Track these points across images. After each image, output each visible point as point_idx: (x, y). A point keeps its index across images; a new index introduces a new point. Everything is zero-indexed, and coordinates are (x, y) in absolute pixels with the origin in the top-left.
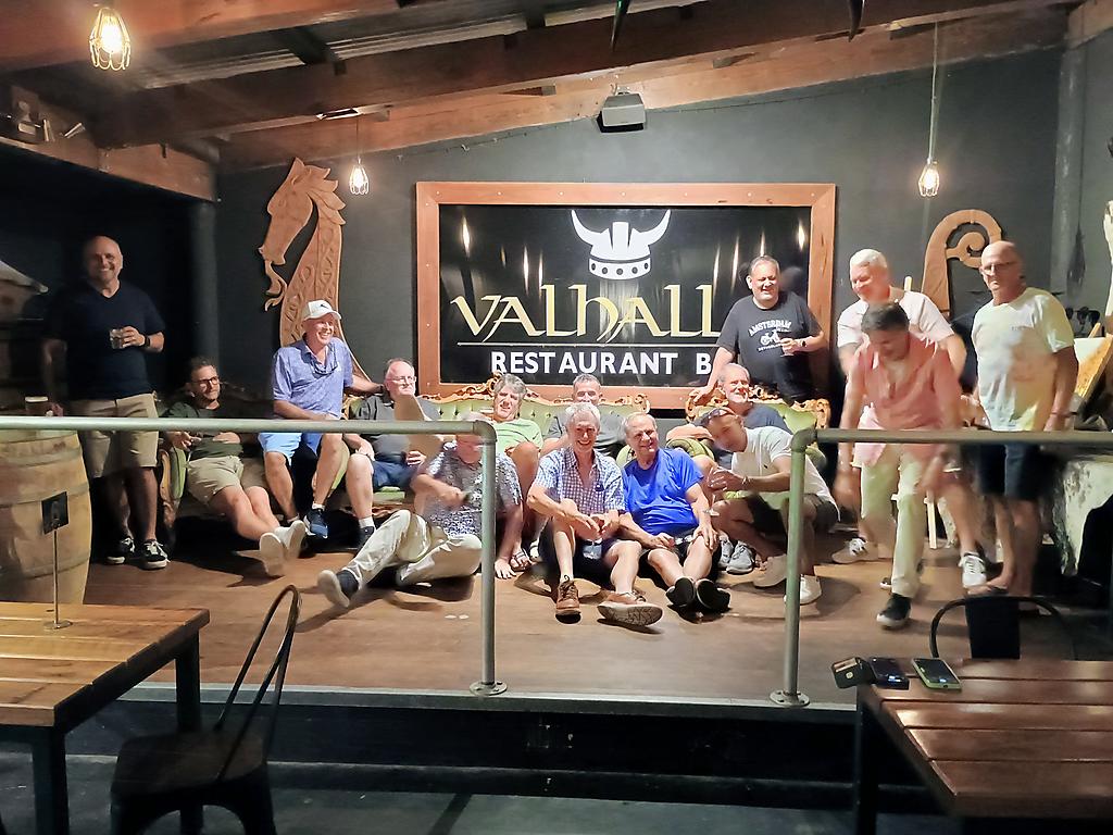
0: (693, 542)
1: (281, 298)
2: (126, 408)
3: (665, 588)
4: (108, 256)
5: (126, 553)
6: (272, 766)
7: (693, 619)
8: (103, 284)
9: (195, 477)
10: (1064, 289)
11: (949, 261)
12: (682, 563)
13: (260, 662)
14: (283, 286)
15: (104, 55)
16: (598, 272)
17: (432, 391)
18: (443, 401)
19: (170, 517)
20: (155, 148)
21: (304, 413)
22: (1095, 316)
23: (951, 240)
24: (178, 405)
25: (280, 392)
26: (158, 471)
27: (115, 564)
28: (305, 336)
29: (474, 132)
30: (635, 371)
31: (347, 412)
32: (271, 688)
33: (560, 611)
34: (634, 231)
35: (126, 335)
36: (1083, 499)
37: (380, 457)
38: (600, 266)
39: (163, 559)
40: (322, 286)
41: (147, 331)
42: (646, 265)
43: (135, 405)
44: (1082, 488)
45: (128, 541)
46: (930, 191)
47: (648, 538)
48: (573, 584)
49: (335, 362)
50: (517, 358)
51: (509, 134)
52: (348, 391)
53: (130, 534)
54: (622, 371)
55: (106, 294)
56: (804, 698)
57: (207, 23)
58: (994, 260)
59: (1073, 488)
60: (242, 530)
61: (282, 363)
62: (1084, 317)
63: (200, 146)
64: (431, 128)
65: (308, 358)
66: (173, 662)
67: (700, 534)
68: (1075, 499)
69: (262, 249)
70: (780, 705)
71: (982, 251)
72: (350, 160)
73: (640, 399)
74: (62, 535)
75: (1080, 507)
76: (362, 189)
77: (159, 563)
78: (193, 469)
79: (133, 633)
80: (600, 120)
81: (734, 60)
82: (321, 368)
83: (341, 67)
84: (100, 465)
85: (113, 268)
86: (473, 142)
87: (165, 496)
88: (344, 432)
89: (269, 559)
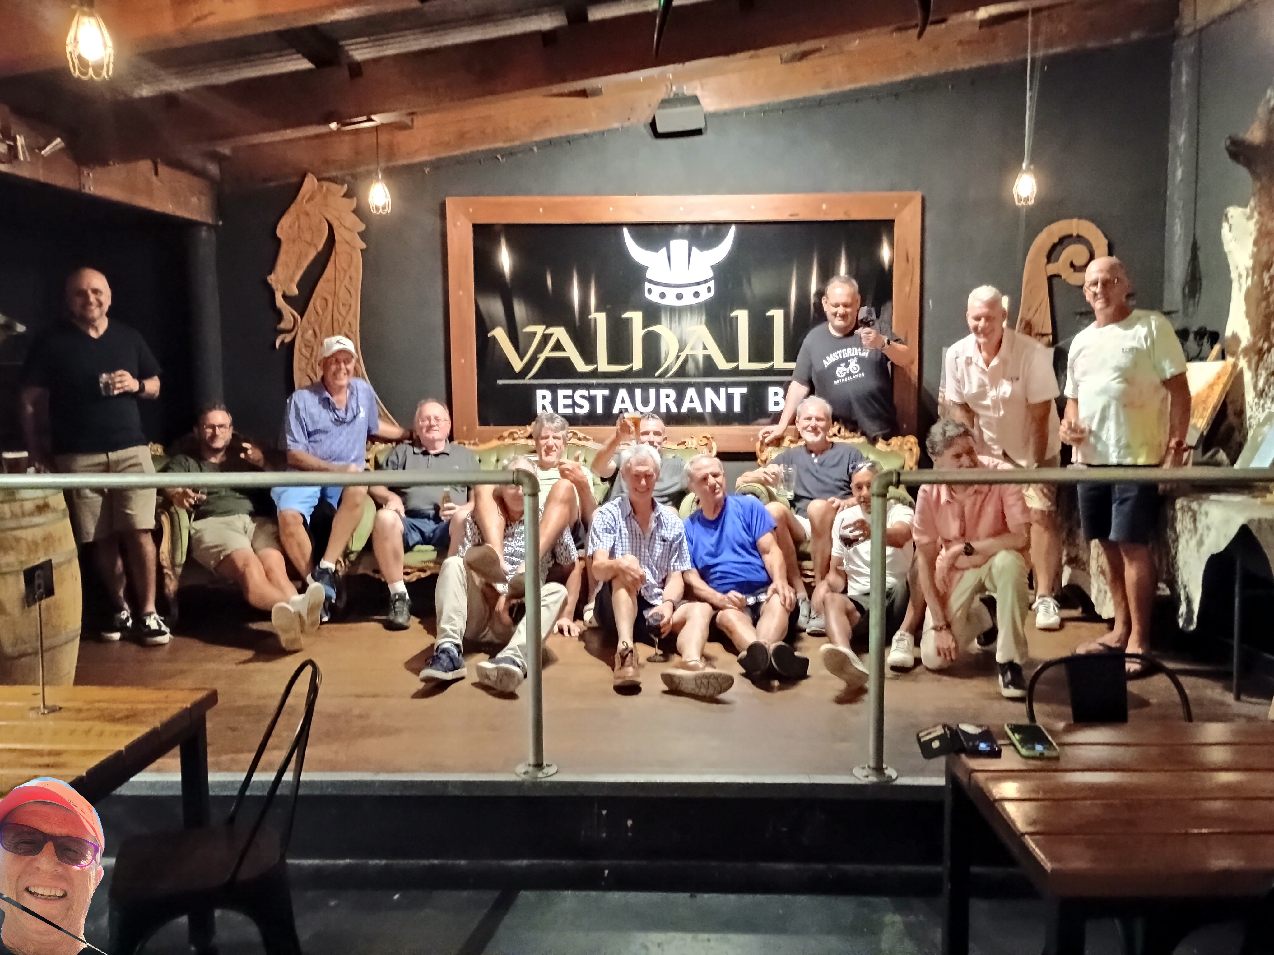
0: (768, 600)
1: (293, 334)
2: (118, 462)
3: (736, 653)
4: (96, 291)
5: (121, 627)
6: (292, 864)
7: (768, 688)
8: (90, 322)
9: (200, 541)
10: (1180, 307)
11: (1051, 279)
12: (755, 624)
13: (276, 748)
14: (295, 320)
15: (84, 63)
16: (654, 297)
17: (469, 436)
18: (482, 447)
19: (172, 586)
20: (145, 166)
21: (323, 464)
22: (1215, 337)
23: (1052, 254)
24: (181, 458)
25: (295, 441)
26: (157, 534)
27: (110, 641)
28: (323, 378)
29: (510, 140)
30: (699, 409)
31: (372, 462)
32: (288, 776)
33: (619, 682)
34: (695, 250)
35: (118, 379)
36: (1201, 543)
37: (411, 513)
38: (657, 290)
39: (164, 633)
40: (341, 319)
41: (141, 376)
42: (709, 289)
43: (131, 458)
44: (1200, 531)
45: (125, 615)
46: (1027, 199)
47: (717, 597)
48: (631, 651)
49: (358, 406)
50: (565, 397)
51: (550, 143)
52: (372, 438)
53: (126, 606)
54: (684, 410)
55: (93, 334)
56: (891, 772)
57: (202, 23)
58: (1100, 276)
59: (1190, 531)
60: (253, 598)
61: (297, 409)
62: (1202, 338)
63: (197, 162)
64: (462, 136)
65: (326, 403)
66: (177, 750)
67: (775, 591)
68: (1193, 542)
69: (272, 279)
70: (864, 781)
71: (1086, 265)
72: (369, 176)
73: (705, 441)
74: (48, 608)
75: (1198, 551)
76: (384, 208)
77: (160, 639)
78: (197, 531)
79: (130, 717)
80: (653, 125)
81: (804, 55)
82: (341, 414)
83: (356, 69)
84: (90, 528)
85: (100, 304)
86: (510, 153)
87: (166, 563)
88: (370, 485)
89: (286, 631)
